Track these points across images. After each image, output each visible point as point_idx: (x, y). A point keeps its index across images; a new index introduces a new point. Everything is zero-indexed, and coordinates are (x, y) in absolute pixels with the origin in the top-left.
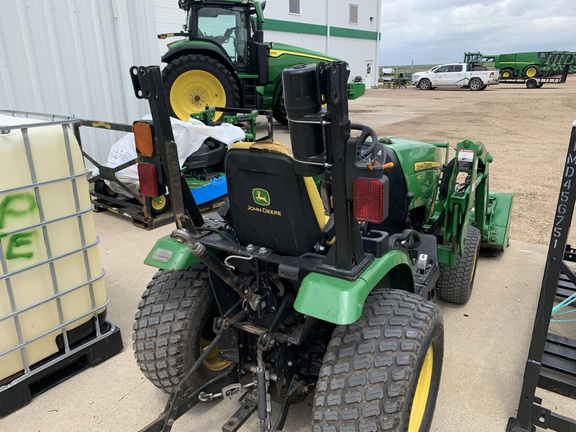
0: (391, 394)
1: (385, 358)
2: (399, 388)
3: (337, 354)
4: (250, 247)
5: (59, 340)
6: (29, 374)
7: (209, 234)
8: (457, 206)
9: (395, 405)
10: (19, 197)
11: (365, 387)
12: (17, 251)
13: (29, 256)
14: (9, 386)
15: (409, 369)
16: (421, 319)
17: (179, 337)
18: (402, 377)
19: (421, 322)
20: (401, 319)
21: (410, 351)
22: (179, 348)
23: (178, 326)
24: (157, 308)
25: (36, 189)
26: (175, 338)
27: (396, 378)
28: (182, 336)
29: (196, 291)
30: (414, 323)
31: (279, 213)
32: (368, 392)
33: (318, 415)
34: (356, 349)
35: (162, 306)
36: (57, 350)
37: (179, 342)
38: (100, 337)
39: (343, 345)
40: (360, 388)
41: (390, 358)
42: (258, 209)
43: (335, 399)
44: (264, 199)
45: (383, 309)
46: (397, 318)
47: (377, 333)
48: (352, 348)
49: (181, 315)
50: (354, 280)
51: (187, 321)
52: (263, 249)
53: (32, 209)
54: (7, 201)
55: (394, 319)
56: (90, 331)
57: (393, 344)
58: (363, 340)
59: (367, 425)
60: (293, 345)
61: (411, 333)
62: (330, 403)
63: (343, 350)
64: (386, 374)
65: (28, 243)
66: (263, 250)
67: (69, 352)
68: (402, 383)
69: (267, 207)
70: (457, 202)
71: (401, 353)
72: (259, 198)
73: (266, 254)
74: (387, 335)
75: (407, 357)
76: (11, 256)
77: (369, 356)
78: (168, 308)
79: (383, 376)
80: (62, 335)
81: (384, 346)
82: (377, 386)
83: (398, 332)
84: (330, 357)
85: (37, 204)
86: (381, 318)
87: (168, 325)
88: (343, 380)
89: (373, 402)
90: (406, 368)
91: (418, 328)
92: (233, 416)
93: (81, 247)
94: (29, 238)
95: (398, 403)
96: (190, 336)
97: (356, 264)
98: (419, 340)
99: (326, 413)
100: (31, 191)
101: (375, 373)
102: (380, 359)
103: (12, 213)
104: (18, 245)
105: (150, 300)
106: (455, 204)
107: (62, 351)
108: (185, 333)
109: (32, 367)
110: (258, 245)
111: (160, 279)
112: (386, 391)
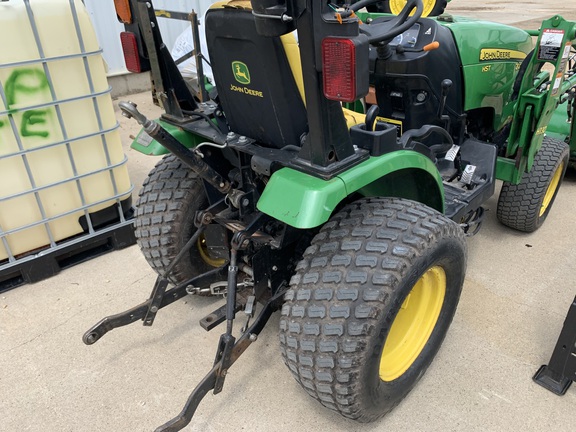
0: (358, 315)
1: (359, 274)
2: (369, 310)
3: (310, 263)
4: (231, 135)
5: (82, 220)
6: (54, 248)
7: (198, 119)
8: (529, 108)
9: (361, 327)
10: (28, 72)
11: (332, 302)
12: (31, 128)
13: (45, 135)
14: (36, 256)
15: (387, 290)
16: (419, 236)
17: (169, 228)
18: (374, 298)
19: (417, 239)
20: (393, 232)
21: (393, 270)
22: (170, 239)
23: (169, 217)
24: (153, 197)
25: (44, 64)
26: (166, 228)
27: (367, 298)
28: (173, 227)
29: (190, 183)
30: (408, 238)
31: (260, 94)
32: (333, 309)
33: (283, 324)
34: (330, 260)
35: (156, 195)
36: (81, 230)
37: (170, 233)
38: (123, 222)
39: (318, 254)
40: (325, 303)
41: (366, 275)
42: (240, 89)
43: (298, 311)
44: (243, 75)
45: (374, 218)
46: (389, 231)
47: (358, 244)
48: (325, 259)
49: (172, 206)
50: (327, 179)
51: (178, 212)
52: (243, 137)
53: (43, 86)
54: (15, 76)
55: (382, 231)
56: (115, 216)
57: (373, 259)
58: (340, 251)
59: (328, 344)
60: (276, 249)
61: (399, 249)
62: (294, 314)
63: (316, 260)
64: (356, 292)
65: (42, 121)
66: (243, 139)
67: (93, 234)
68: (375, 305)
69: (248, 86)
70: (531, 102)
71: (381, 271)
72: (239, 74)
73: (246, 143)
74: (368, 249)
75: (386, 277)
76: (25, 133)
77: (342, 269)
78: (161, 198)
79: (353, 293)
80: (84, 216)
81: (361, 260)
82: (345, 303)
83: (383, 246)
84: (302, 265)
85: (47, 82)
86: (368, 229)
87: (160, 215)
88: (309, 291)
89: (338, 320)
90: (383, 289)
91: (411, 245)
92: (214, 313)
93: (98, 131)
94: (43, 117)
95: (366, 326)
96: (181, 228)
97: (337, 160)
98: (409, 260)
99: (290, 324)
100: (40, 66)
101: (344, 289)
102: (353, 273)
103: (21, 88)
104: (32, 122)
105: (148, 188)
106: (527, 105)
107: (86, 231)
108: (176, 224)
109: (58, 243)
110: (238, 132)
111: (160, 168)
112: (352, 311)
